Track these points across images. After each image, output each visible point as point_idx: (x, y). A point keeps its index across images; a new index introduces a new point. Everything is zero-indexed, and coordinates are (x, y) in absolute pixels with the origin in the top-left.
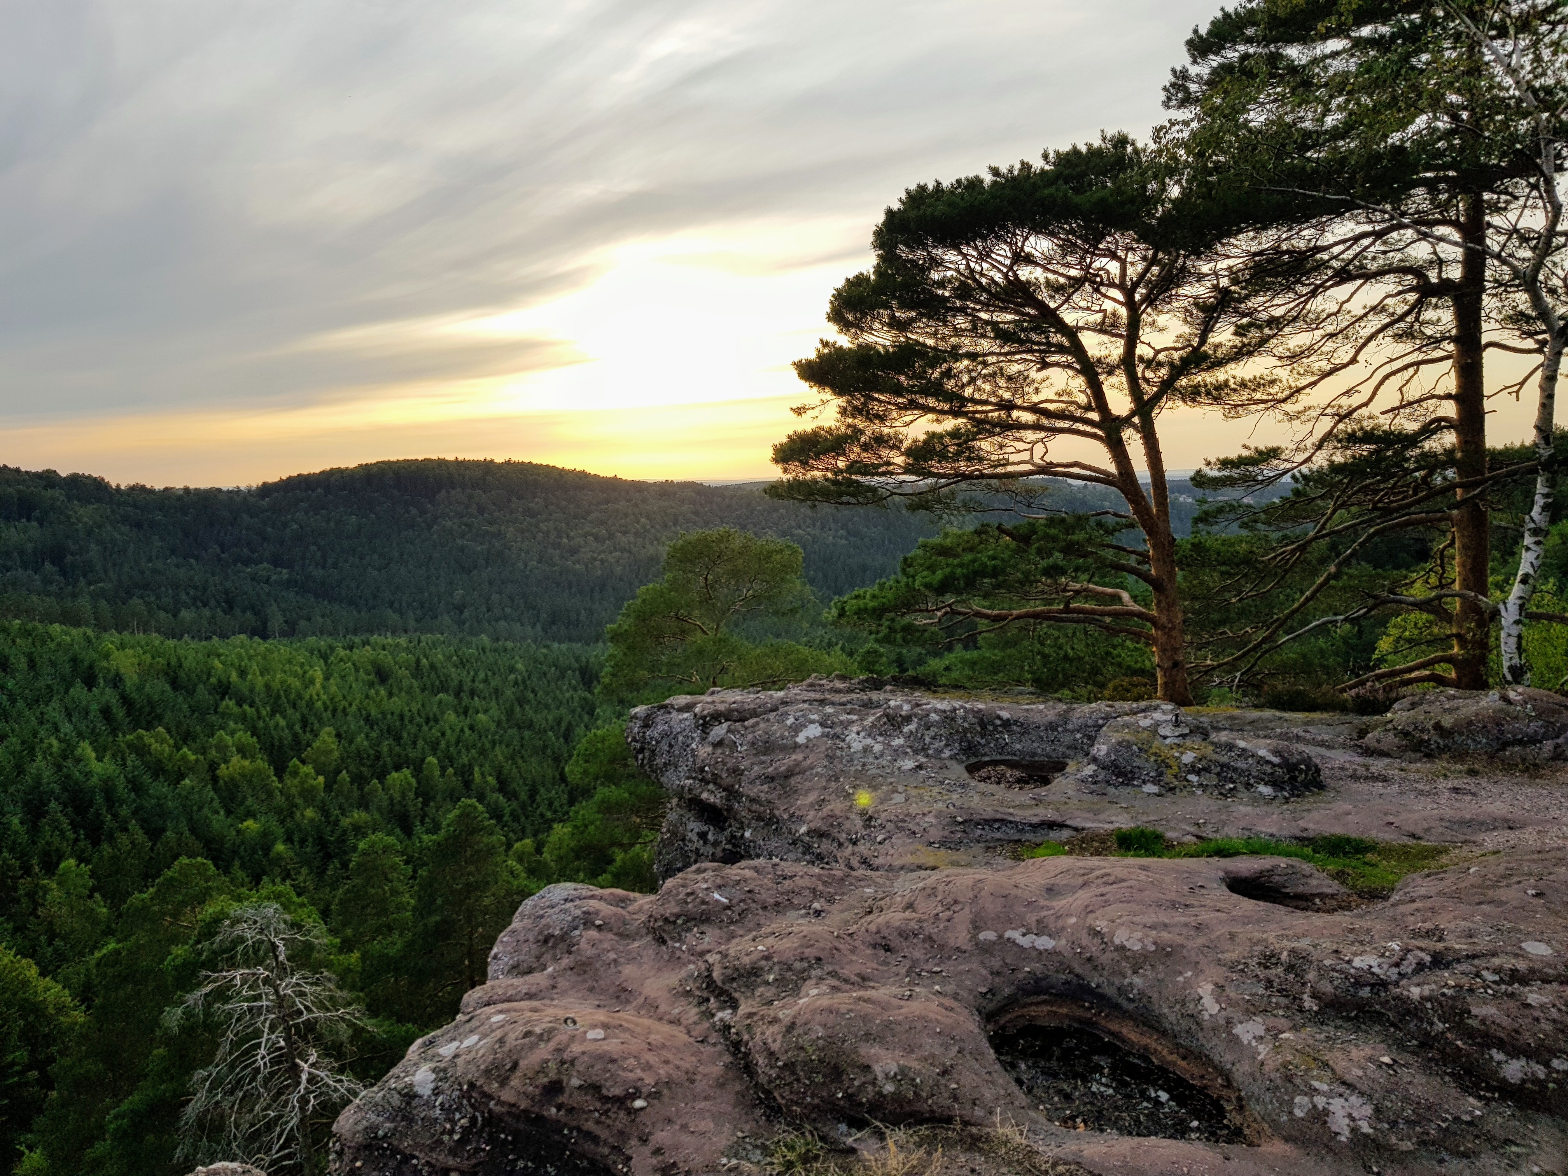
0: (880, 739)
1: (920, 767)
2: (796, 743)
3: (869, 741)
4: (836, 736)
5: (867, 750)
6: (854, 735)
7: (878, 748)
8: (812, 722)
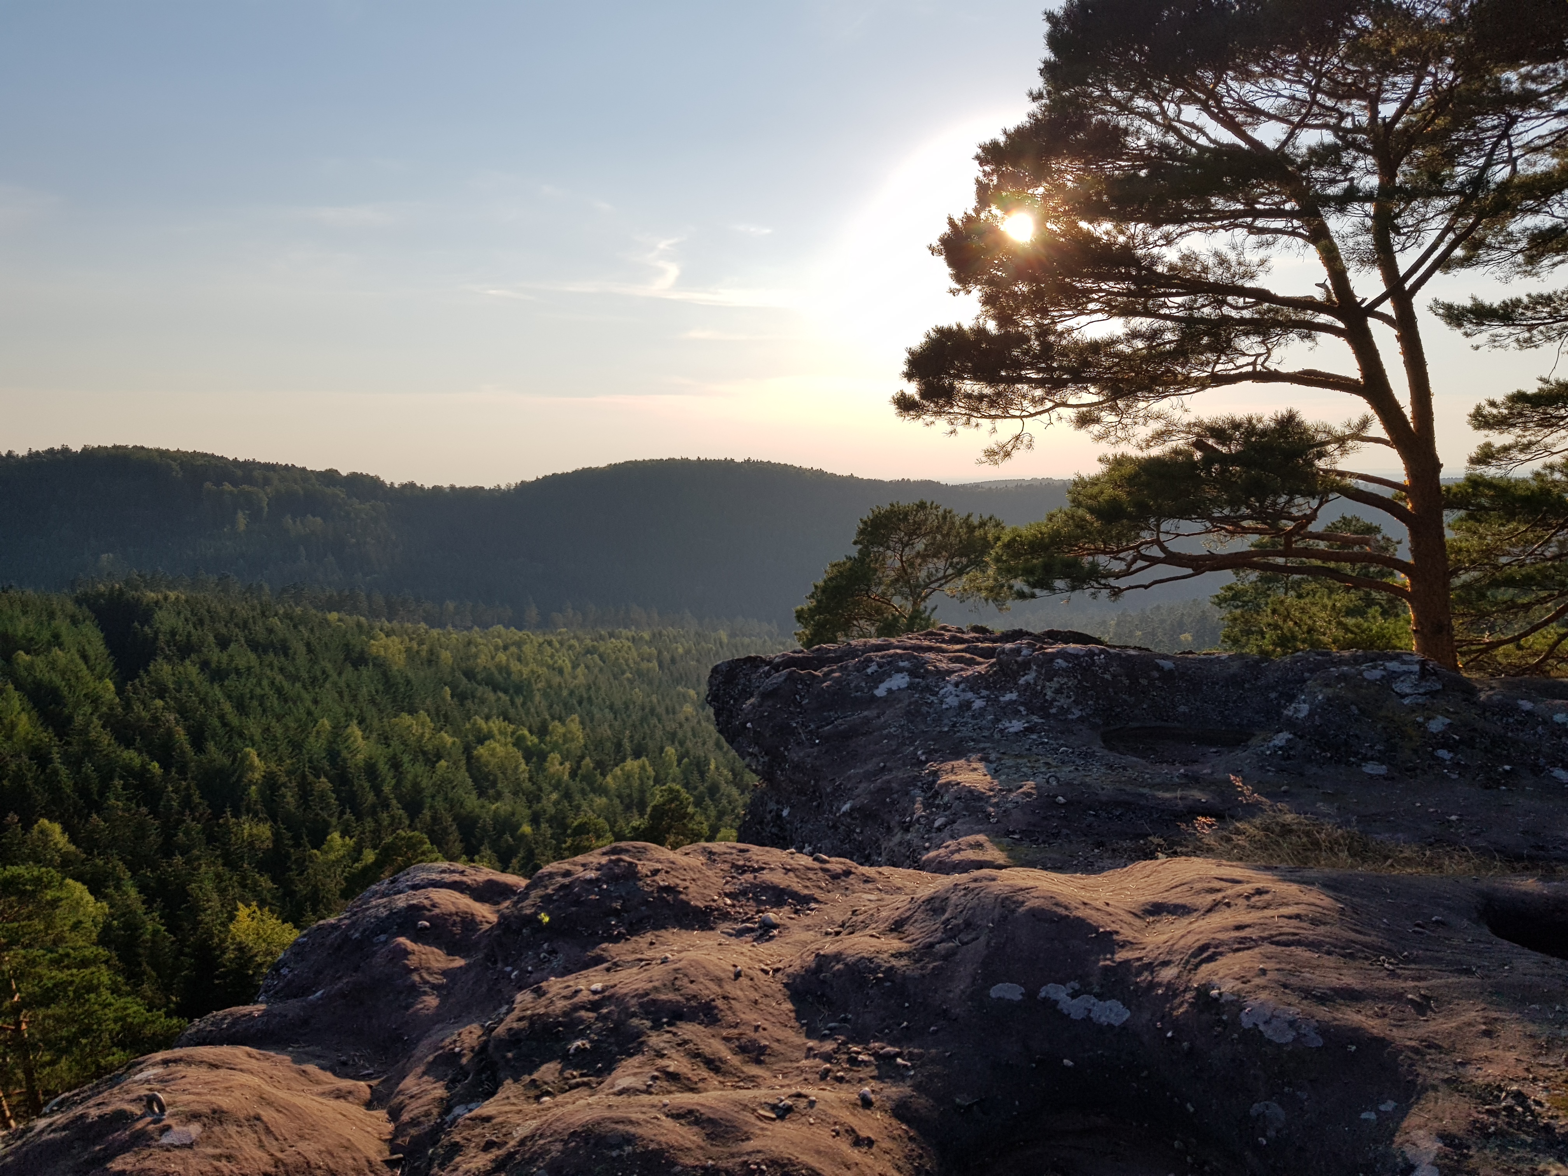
0: (984, 693)
1: (1029, 730)
2: (874, 696)
3: (970, 695)
4: (928, 689)
5: (966, 706)
6: (950, 687)
7: (978, 704)
8: (900, 670)
